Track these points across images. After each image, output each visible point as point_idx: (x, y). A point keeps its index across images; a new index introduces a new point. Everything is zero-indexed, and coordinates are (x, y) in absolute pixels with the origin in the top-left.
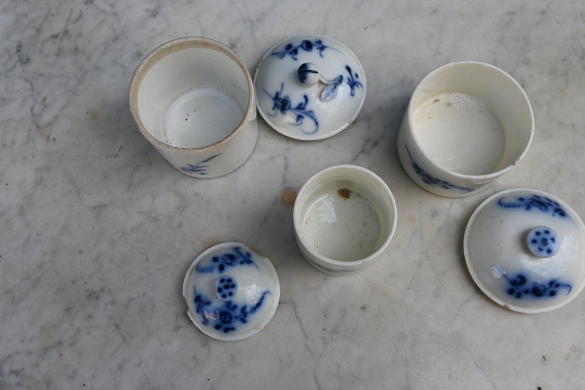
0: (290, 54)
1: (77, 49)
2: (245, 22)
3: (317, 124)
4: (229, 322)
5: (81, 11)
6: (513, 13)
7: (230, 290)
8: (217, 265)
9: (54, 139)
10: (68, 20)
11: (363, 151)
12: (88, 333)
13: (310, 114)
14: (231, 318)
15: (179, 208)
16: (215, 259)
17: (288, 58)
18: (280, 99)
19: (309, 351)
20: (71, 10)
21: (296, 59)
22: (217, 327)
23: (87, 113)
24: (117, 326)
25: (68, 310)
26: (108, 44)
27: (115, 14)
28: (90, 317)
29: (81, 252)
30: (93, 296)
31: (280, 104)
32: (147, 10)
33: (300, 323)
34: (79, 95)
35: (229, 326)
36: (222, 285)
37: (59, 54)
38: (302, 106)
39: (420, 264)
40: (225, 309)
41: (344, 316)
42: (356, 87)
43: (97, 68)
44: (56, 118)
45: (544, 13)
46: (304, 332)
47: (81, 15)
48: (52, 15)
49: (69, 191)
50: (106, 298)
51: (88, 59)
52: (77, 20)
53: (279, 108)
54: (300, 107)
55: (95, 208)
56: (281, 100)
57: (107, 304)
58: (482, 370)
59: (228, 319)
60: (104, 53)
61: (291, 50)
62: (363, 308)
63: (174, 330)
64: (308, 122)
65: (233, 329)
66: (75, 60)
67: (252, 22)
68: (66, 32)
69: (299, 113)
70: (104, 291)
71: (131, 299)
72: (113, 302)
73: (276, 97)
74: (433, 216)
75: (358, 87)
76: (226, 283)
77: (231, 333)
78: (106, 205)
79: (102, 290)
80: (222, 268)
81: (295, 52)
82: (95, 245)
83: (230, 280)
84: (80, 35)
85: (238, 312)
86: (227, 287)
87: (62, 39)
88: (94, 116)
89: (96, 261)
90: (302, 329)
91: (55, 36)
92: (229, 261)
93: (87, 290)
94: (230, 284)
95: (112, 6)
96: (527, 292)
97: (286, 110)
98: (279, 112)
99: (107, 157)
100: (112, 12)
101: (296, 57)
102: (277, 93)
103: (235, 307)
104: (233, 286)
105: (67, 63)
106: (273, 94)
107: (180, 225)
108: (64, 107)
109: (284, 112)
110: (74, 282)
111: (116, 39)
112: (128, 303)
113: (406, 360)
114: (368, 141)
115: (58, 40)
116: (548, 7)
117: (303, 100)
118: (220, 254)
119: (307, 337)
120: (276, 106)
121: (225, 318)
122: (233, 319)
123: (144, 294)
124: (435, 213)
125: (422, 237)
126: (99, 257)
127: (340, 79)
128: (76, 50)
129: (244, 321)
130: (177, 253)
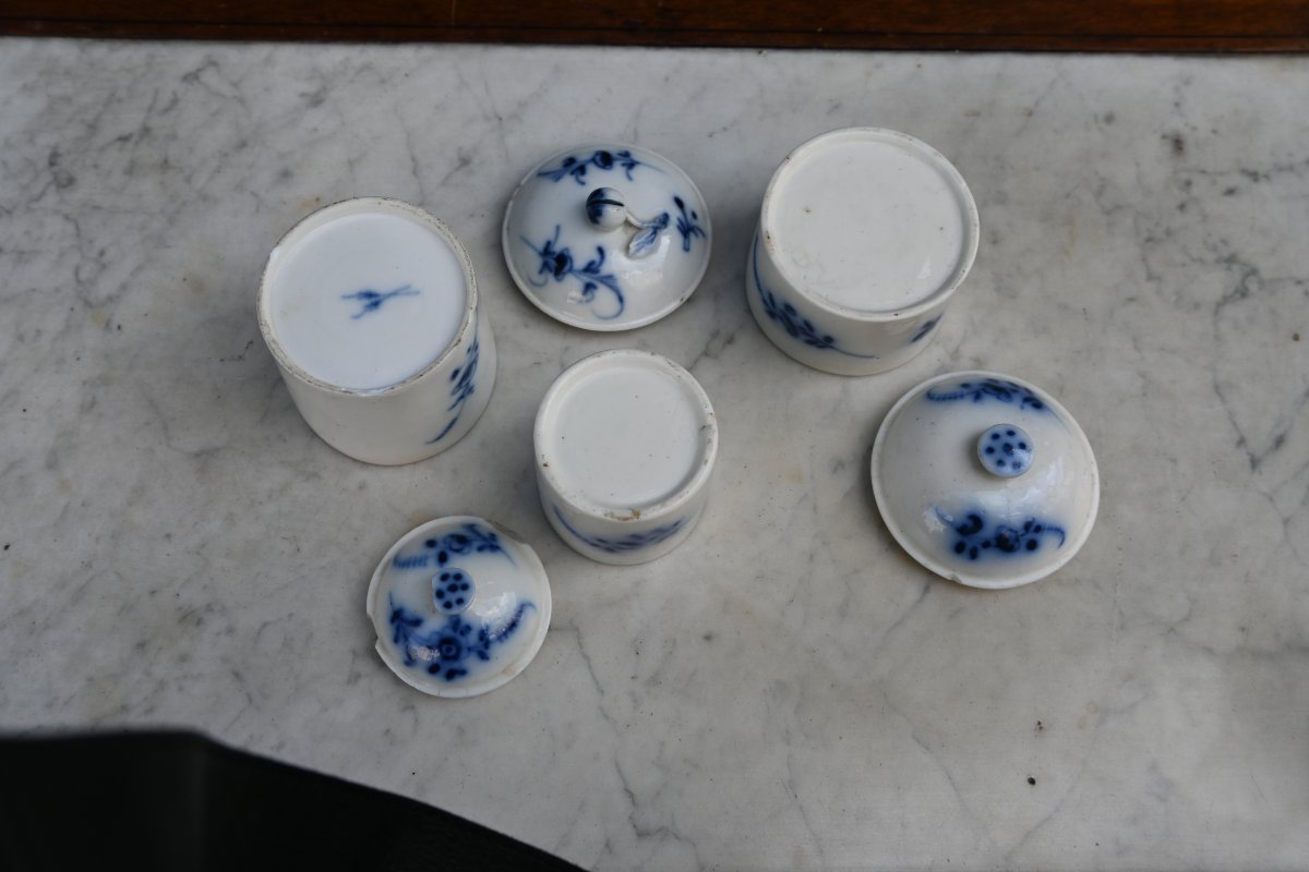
0: (572, 173)
1: (166, 161)
2: (487, 118)
3: (621, 299)
4: (456, 657)
5: (175, 93)
6: (976, 114)
7: (460, 594)
8: (433, 552)
9: (119, 327)
10: (150, 109)
11: (706, 354)
12: (181, 689)
13: (609, 281)
14: (459, 649)
16: (431, 543)
17: (568, 181)
18: (554, 253)
19: (606, 717)
20: (157, 91)
21: (583, 183)
22: (433, 669)
23: (185, 279)
24: (237, 675)
25: (141, 645)
26: (226, 155)
27: (241, 100)
28: (184, 658)
29: (168, 536)
30: (190, 619)
31: (553, 263)
32: (303, 95)
34: (169, 247)
35: (455, 665)
36: (444, 586)
37: (131, 170)
38: (594, 266)
39: (811, 557)
40: (449, 633)
41: (671, 653)
42: (692, 236)
43: (204, 198)
44: (124, 287)
45: (1030, 114)
46: (597, 683)
47: (175, 101)
48: (120, 100)
49: (147, 424)
50: (216, 624)
51: (188, 180)
52: (167, 110)
53: (551, 271)
54: (591, 268)
55: (197, 455)
56: (555, 256)
57: (218, 634)
58: (927, 748)
59: (453, 652)
60: (218, 170)
61: (573, 166)
62: (708, 638)
63: (348, 682)
64: (604, 296)
65: (463, 672)
66: (162, 183)
67: (500, 119)
68: (146, 131)
69: (587, 278)
70: (212, 610)
71: (265, 625)
72: (230, 631)
73: (547, 251)
74: (835, 470)
75: (697, 235)
76: (451, 581)
77: (459, 680)
78: (218, 449)
79: (209, 608)
80: (443, 558)
81: (582, 170)
82: (196, 524)
83: (458, 577)
84: (174, 137)
85: (473, 639)
86: (453, 589)
87: (137, 143)
88: (196, 286)
89: (198, 553)
90: (594, 678)
91: (124, 139)
92: (456, 546)
93: (180, 609)
94: (459, 583)
95: (235, 85)
96: (986, 545)
97: (564, 274)
98: (551, 277)
99: (222, 360)
100: (235, 97)
101: (583, 178)
102: (549, 244)
103: (468, 628)
104: (465, 587)
105: (148, 186)
106: (540, 245)
107: (362, 487)
108: (139, 268)
109: (560, 277)
110: (153, 592)
111: (243, 145)
112: (259, 632)
113: (788, 732)
114: (715, 334)
115: (130, 145)
116: (1037, 103)
117: (595, 257)
118: (439, 536)
119: (602, 692)
120: (545, 266)
121: (449, 650)
122: (464, 653)
123: (291, 615)
124: (838, 465)
125: (815, 508)
126: (203, 546)
127: (664, 220)
128: (165, 165)
129: (483, 656)
130: (356, 539)
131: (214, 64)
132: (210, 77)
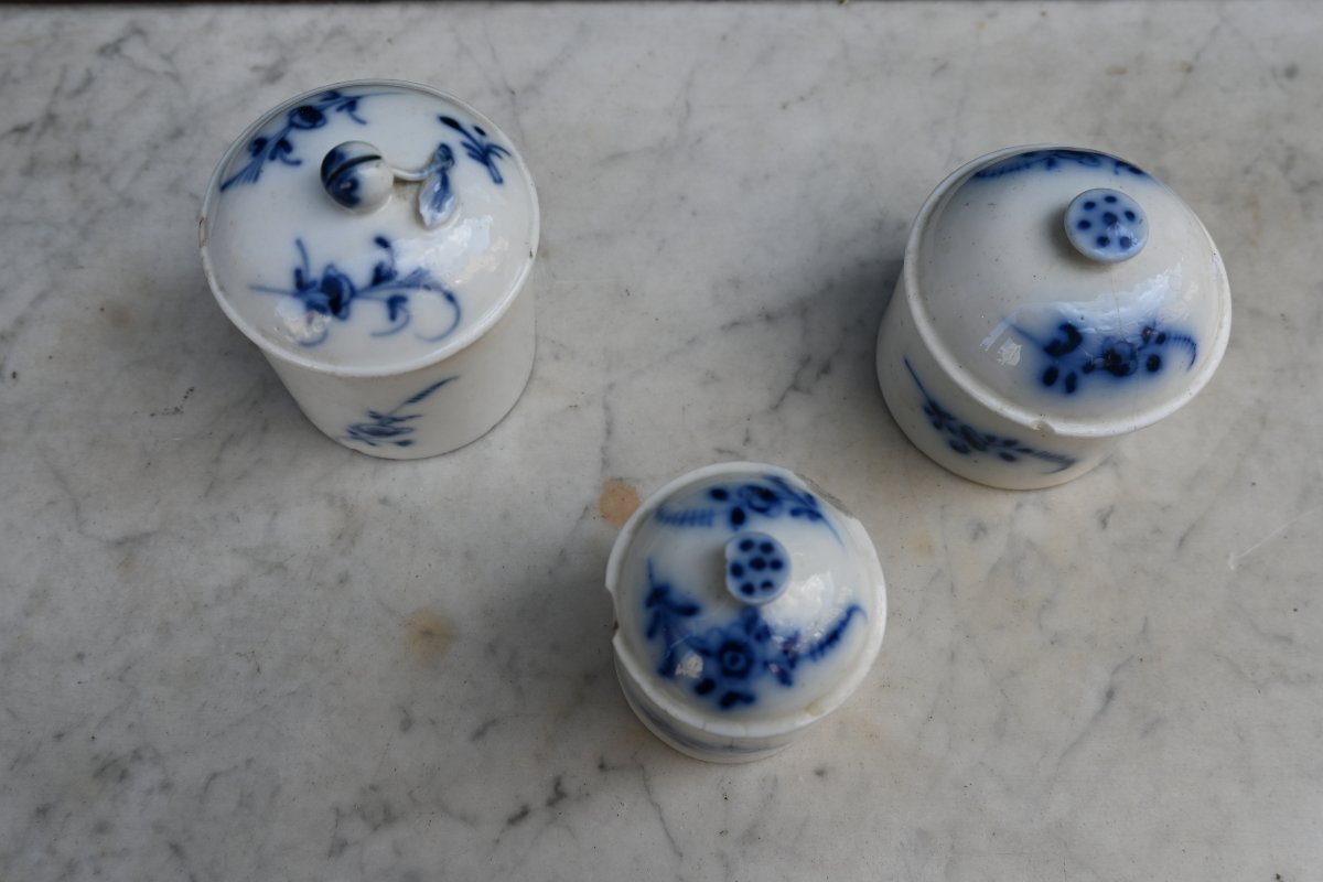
1: (77, 157)
2: (495, 92)
5: (88, 71)
6: (1121, 71)
9: (14, 375)
10: (57, 90)
11: (795, 387)
12: (97, 872)
15: (340, 537)
20: (65, 69)
23: (102, 310)
24: (176, 849)
25: (43, 812)
26: (156, 147)
27: (175, 77)
28: (102, 828)
29: (80, 656)
30: (112, 771)
32: (256, 69)
33: (662, 819)
34: (82, 267)
37: (31, 169)
39: (953, 656)
41: (771, 796)
43: (128, 202)
44: (21, 322)
45: (1189, 69)
46: (673, 843)
47: (89, 80)
48: (16, 81)
49: (52, 503)
50: (146, 777)
51: (106, 180)
52: (78, 92)
55: (120, 544)
57: (149, 792)
60: (146, 167)
62: (820, 773)
63: (331, 854)
66: (71, 185)
67: (513, 93)
68: (50, 119)
70: (140, 758)
71: (214, 776)
72: (166, 786)
74: (975, 537)
78: (147, 535)
79: (136, 756)
82: (118, 638)
84: (87, 125)
87: (39, 135)
88: (118, 318)
89: (121, 679)
90: (668, 835)
91: (21, 130)
93: (96, 757)
95: (168, 58)
99: (152, 415)
100: (167, 73)
105: (53, 191)
107: (344, 580)
108: (42, 296)
110: (59, 736)
111: (178, 134)
112: (206, 788)
114: (806, 362)
115: (29, 138)
116: (1197, 56)
119: (681, 855)
123: (249, 761)
124: (979, 531)
125: (952, 589)
126: (129, 668)
128: (76, 161)
130: (337, 652)
131: (139, 32)
132: (134, 49)
